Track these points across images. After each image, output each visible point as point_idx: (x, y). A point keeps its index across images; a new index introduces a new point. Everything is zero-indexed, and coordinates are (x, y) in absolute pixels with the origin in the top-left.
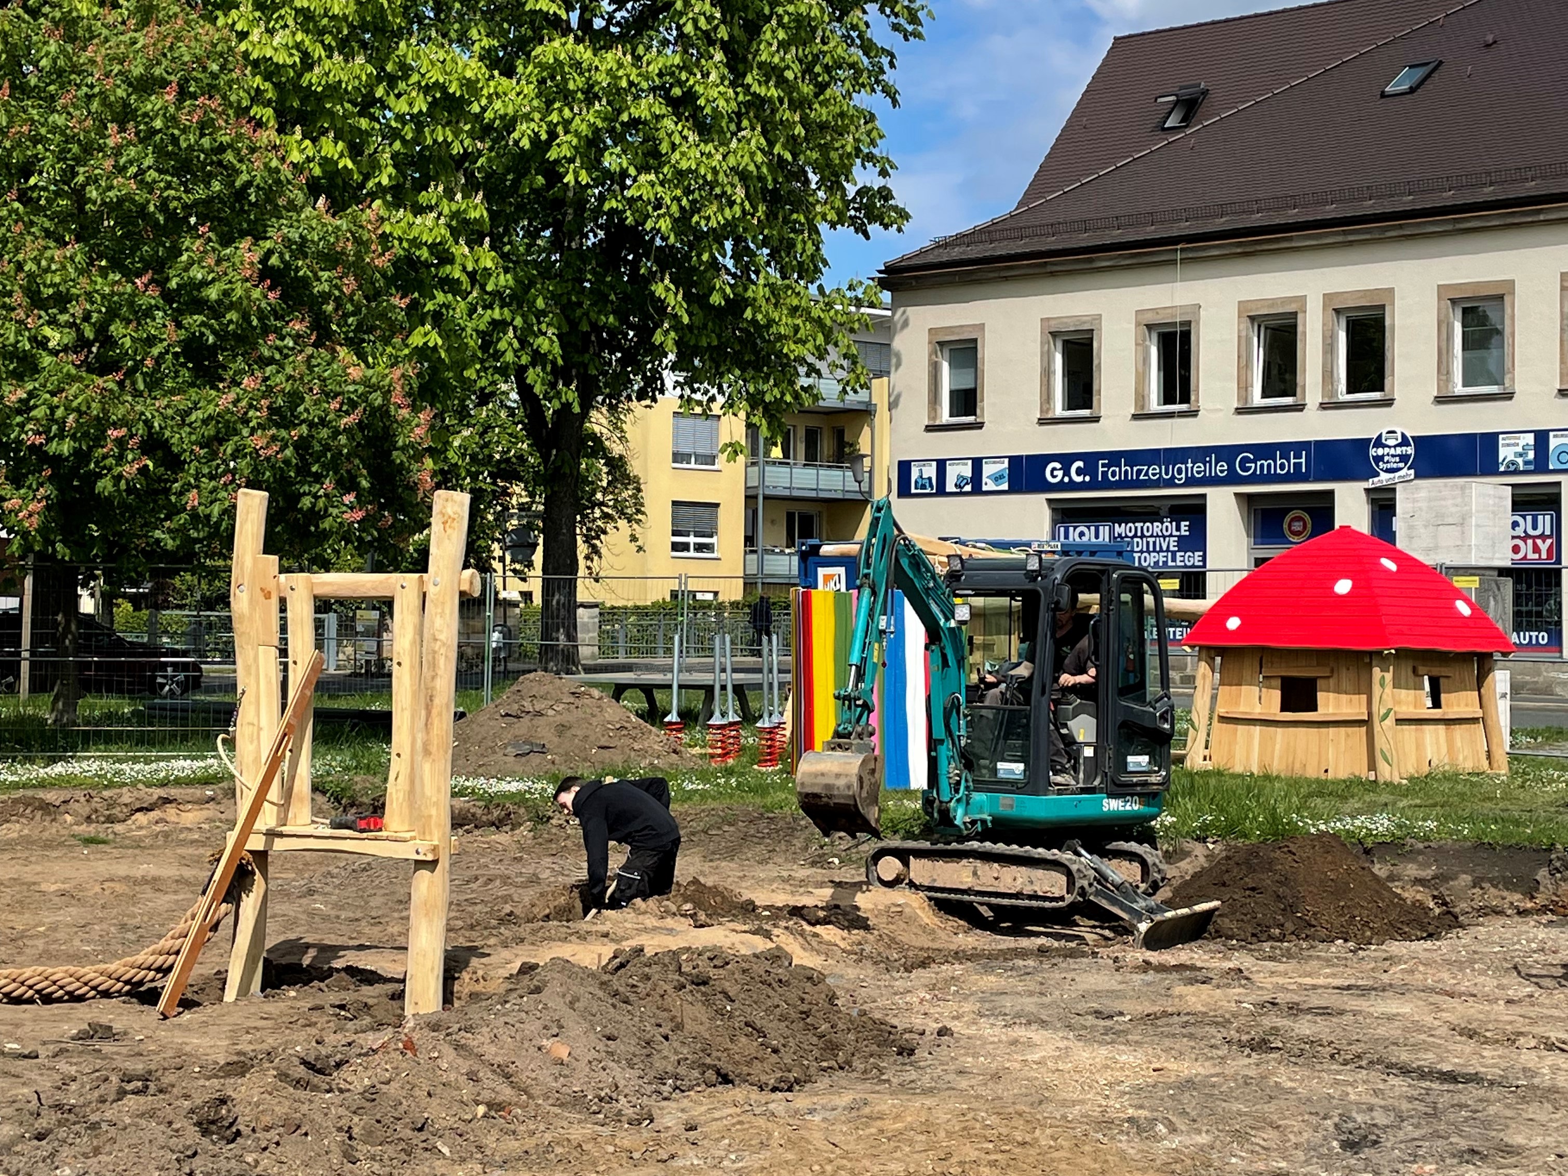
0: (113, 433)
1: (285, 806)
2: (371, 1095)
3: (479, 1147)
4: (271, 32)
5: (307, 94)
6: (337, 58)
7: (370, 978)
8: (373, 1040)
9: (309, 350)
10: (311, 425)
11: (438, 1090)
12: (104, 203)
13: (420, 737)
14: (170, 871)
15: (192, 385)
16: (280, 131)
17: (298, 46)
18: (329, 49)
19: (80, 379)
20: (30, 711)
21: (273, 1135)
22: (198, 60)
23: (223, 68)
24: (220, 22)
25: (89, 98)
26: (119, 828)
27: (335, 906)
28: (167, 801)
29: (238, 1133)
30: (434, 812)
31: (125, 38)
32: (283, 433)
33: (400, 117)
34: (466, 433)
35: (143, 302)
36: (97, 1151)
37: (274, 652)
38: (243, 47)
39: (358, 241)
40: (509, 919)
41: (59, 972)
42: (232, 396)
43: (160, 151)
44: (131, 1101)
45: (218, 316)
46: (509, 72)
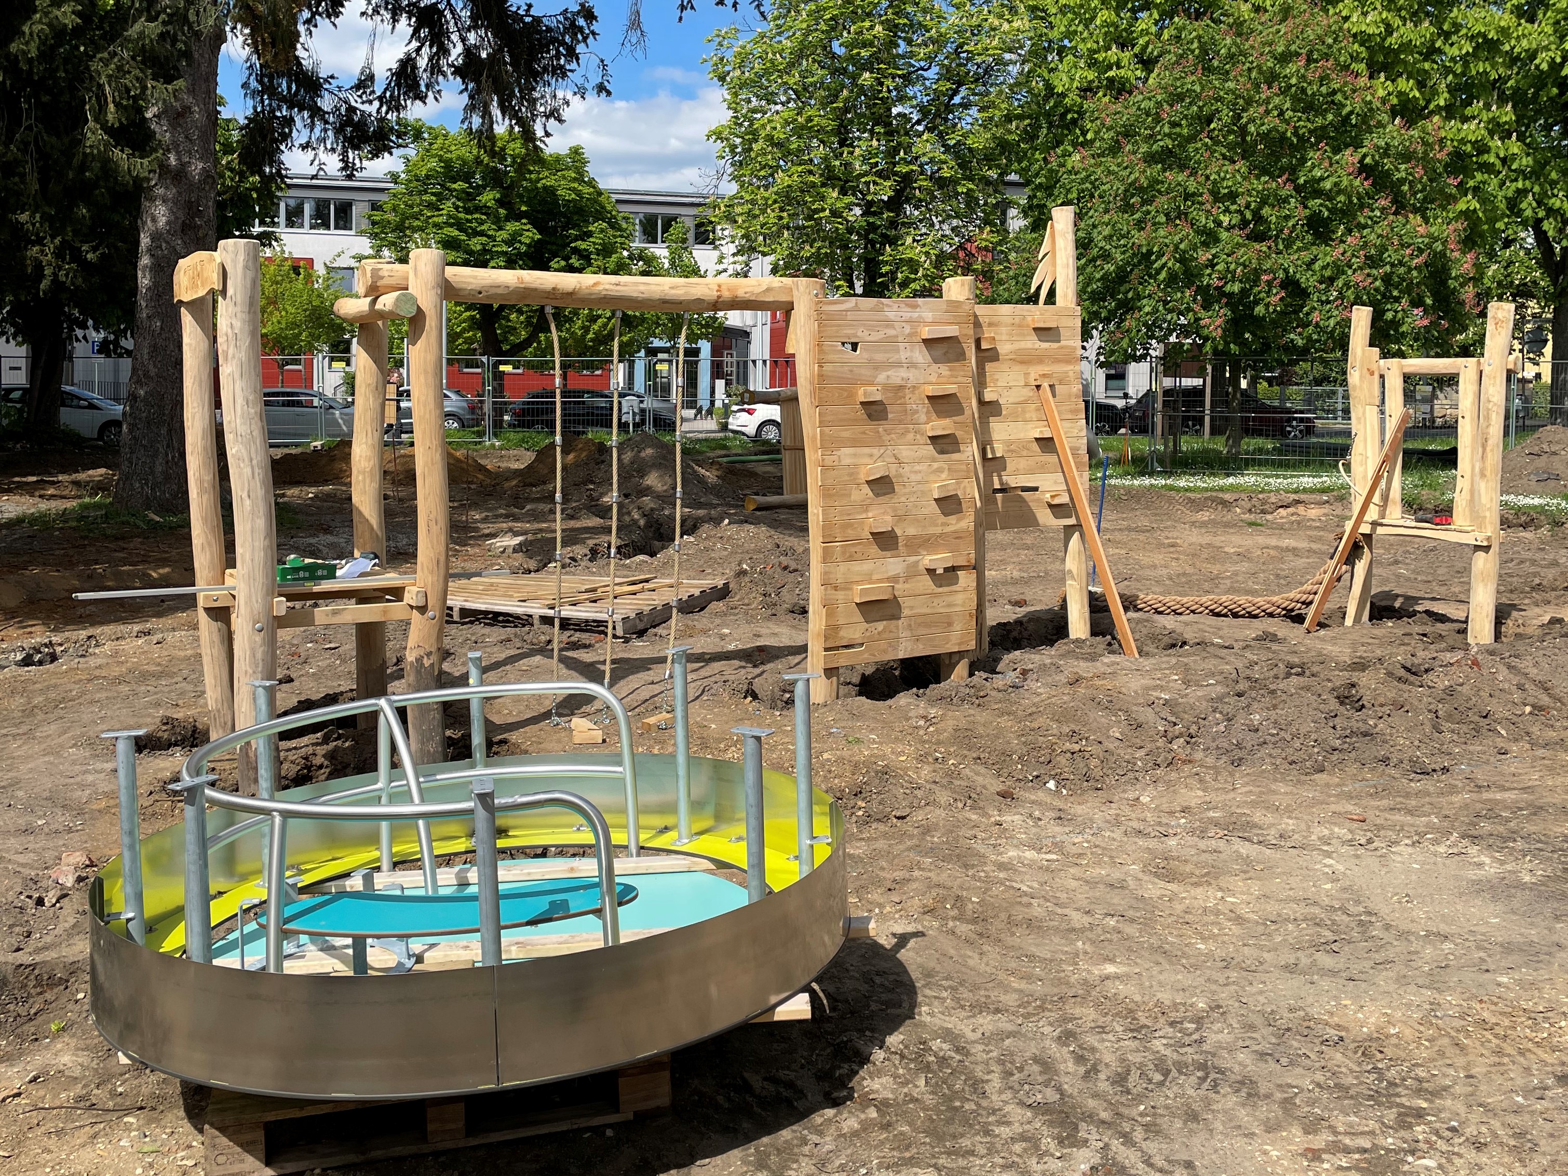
0: (1264, 278)
1: (1383, 507)
2: (1450, 692)
3: (1528, 733)
4: (1365, 14)
5: (1389, 51)
6: (1410, 25)
7: (1442, 619)
8: (1449, 657)
9: (1391, 217)
10: (1393, 265)
11: (1497, 693)
12: (1258, 134)
13: (1478, 466)
14: (1303, 545)
15: (1313, 244)
16: (1371, 77)
17: (1383, 21)
18: (1404, 19)
19: (1245, 245)
20: (1211, 446)
21: (1386, 710)
22: (1319, 37)
23: (1335, 40)
24: (1331, 12)
25: (1250, 70)
26: (1269, 517)
27: (1414, 571)
28: (1298, 502)
29: (1363, 706)
30: (1488, 514)
31: (1273, 30)
32: (1374, 272)
33: (1453, 59)
34: (1494, 267)
35: (1283, 193)
36: (1275, 707)
37: (1376, 409)
38: (1346, 26)
39: (1425, 143)
40: (1538, 588)
41: (1242, 600)
42: (1341, 250)
43: (1295, 99)
44: (1294, 680)
45: (1330, 199)
46: (1531, 20)
